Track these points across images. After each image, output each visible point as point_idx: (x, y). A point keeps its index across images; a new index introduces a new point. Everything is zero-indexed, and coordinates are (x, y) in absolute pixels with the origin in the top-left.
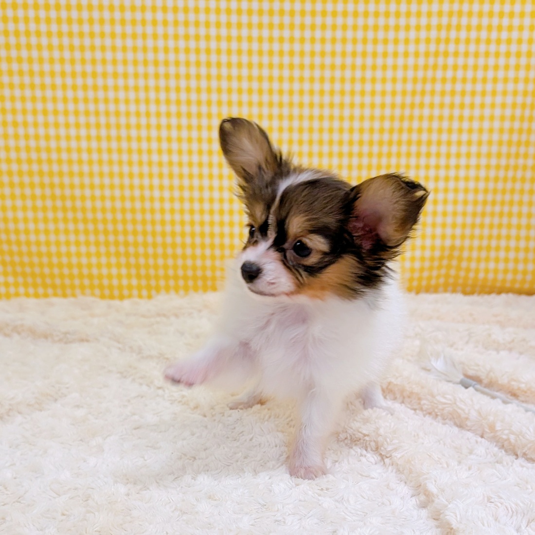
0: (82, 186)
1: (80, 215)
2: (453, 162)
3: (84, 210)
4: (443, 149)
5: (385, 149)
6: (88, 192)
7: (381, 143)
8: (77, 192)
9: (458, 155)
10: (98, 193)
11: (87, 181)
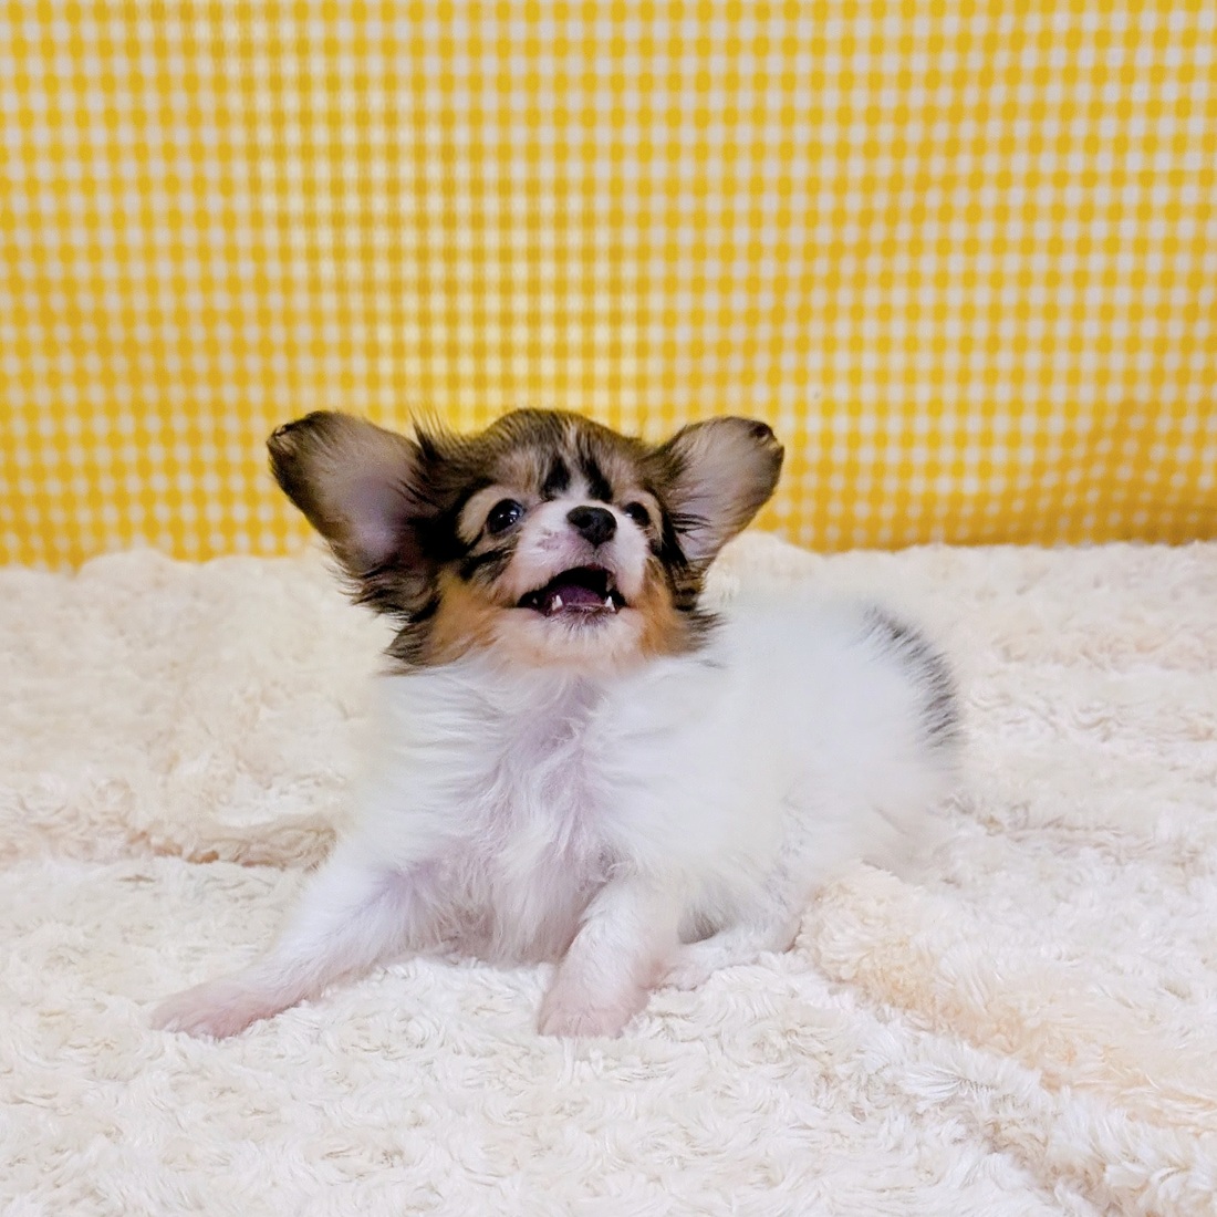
0: (95, 253)
1: (89, 332)
2: (1134, 162)
3: (100, 318)
4: (1108, 127)
5: (941, 131)
6: (110, 270)
7: (929, 114)
8: (82, 269)
9: (1150, 144)
10: (137, 270)
11: (107, 237)
